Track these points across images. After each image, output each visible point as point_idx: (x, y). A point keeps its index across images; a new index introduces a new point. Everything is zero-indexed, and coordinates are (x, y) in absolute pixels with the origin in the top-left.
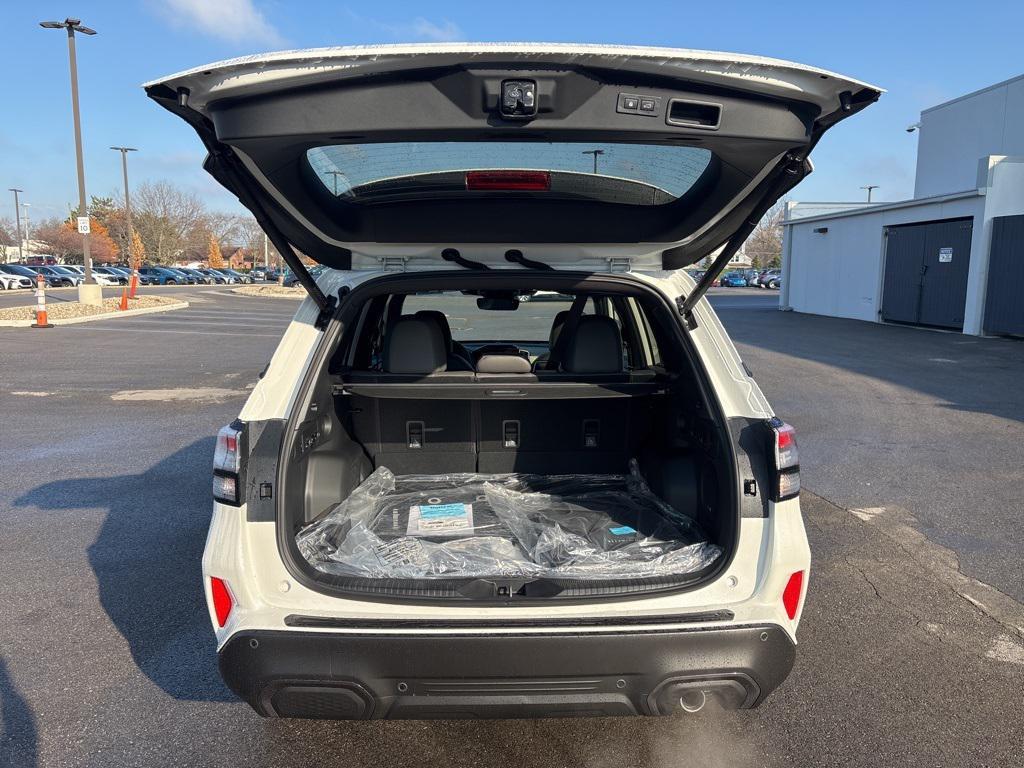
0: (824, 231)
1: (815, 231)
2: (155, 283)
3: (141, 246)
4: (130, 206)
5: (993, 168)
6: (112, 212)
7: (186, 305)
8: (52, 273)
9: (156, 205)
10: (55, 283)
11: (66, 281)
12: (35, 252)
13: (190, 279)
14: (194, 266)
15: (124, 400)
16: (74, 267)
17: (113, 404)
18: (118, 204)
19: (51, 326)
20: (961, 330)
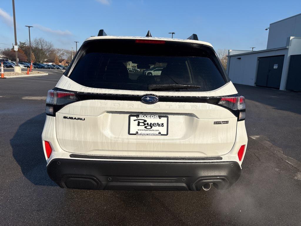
0: (240, 59)
1: (237, 59)
2: (38, 68)
3: (34, 57)
4: (31, 45)
5: (291, 40)
6: (26, 46)
7: (47, 74)
8: (7, 64)
9: (39, 45)
10: (7, 67)
11: (11, 66)
12: (2, 58)
13: (49, 67)
14: (50, 64)
15: (26, 99)
16: (13, 62)
17: (22, 100)
18: (27, 44)
19: (5, 78)
20: (279, 89)
